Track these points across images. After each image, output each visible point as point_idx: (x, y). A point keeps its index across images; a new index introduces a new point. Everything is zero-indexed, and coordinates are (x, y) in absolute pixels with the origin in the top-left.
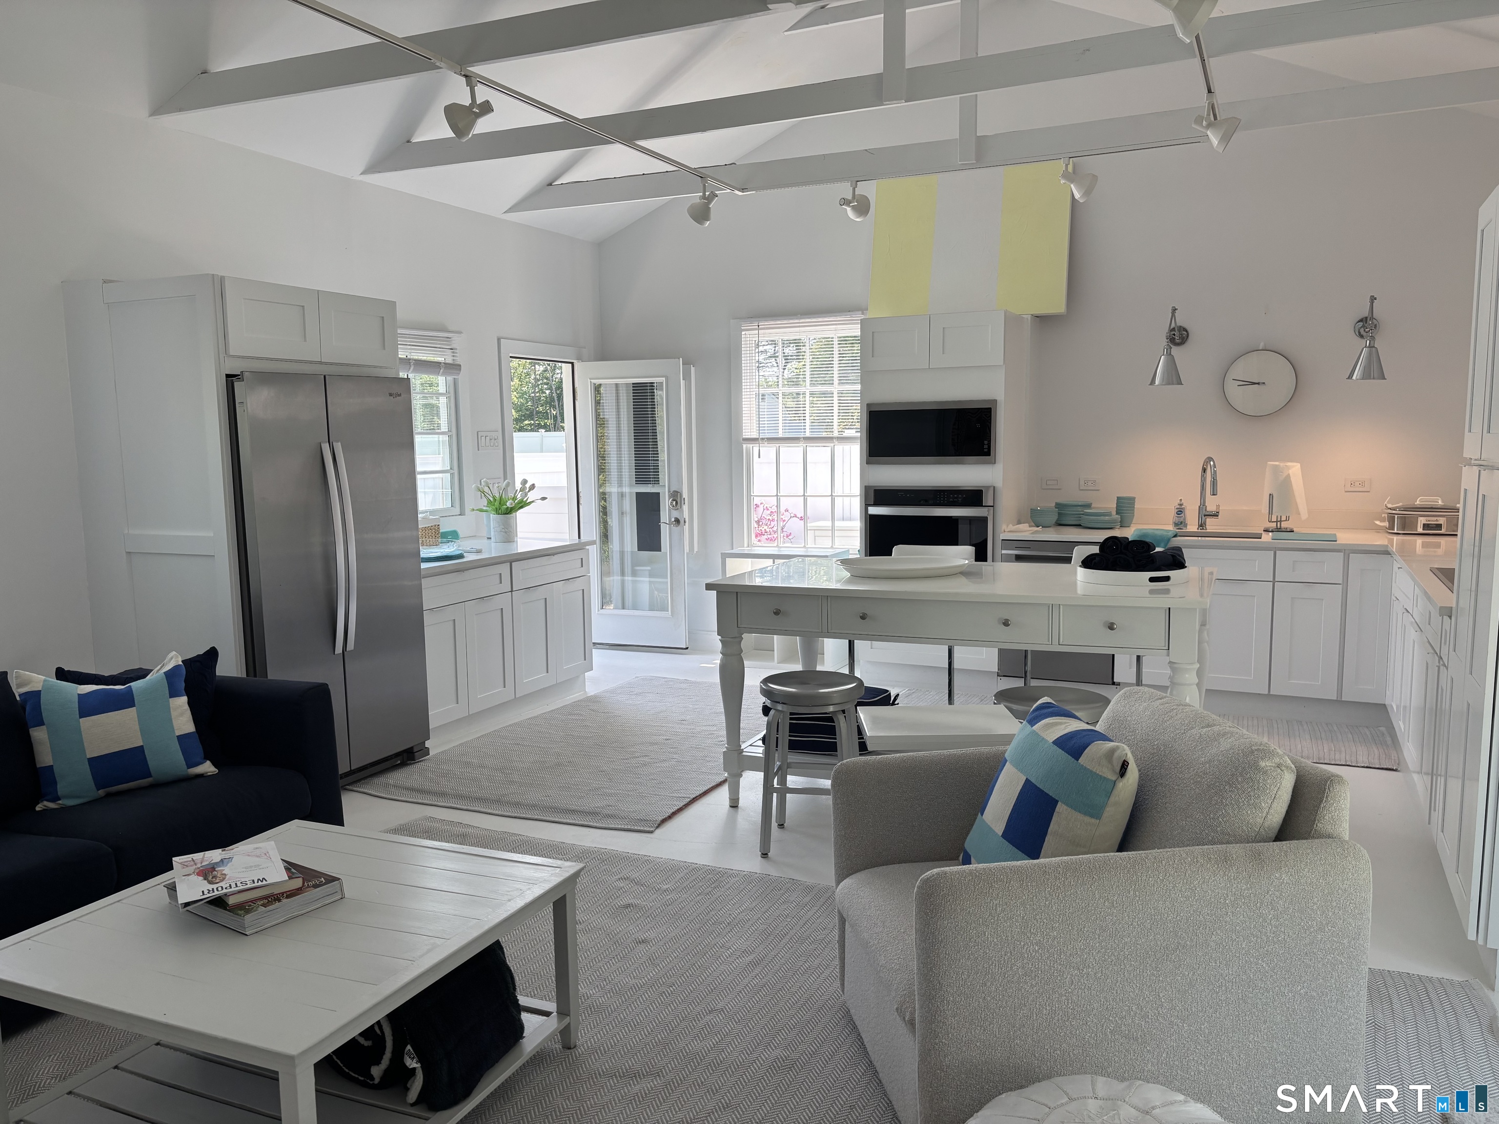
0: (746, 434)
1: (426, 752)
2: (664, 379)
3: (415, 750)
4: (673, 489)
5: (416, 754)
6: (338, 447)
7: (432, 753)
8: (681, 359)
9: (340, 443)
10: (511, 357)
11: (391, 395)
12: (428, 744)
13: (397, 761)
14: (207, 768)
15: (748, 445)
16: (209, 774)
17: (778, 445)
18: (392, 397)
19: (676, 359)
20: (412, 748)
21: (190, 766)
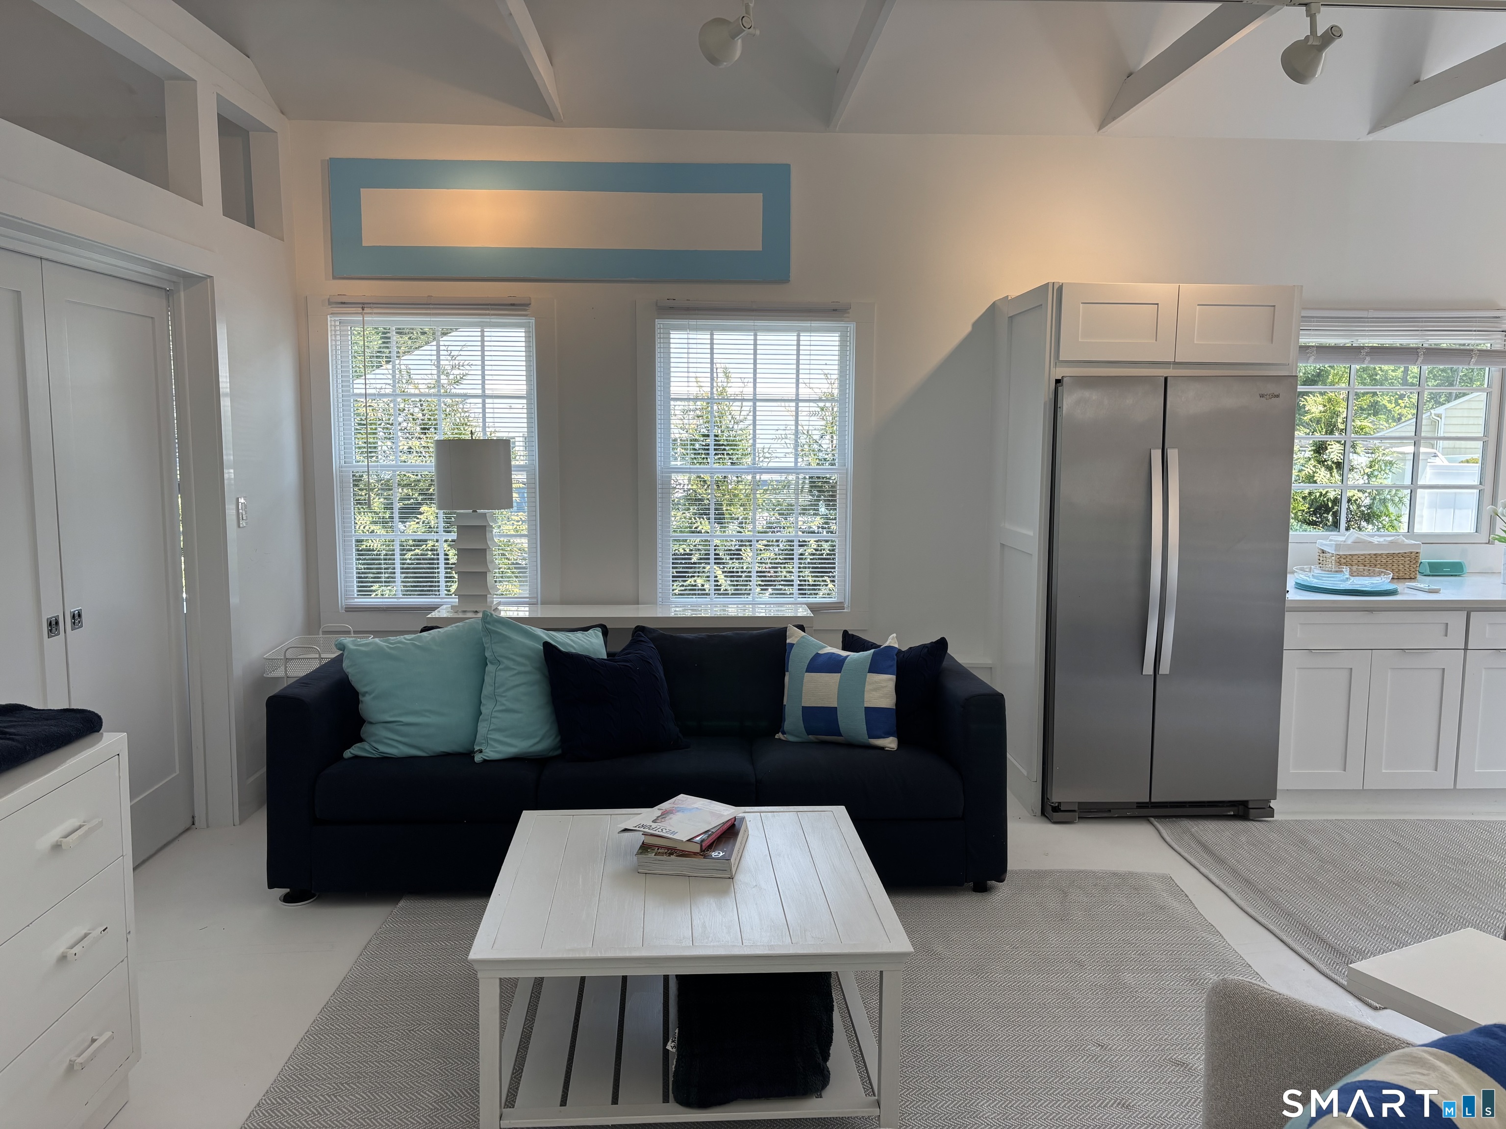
1: (1271, 813)
3: (1251, 806)
5: (1251, 810)
6: (1173, 455)
7: (1277, 817)
9: (1176, 451)
11: (1262, 396)
12: (1273, 804)
13: (1229, 812)
14: (890, 743)
16: (887, 749)
18: (1263, 399)
20: (1247, 802)
21: (871, 736)
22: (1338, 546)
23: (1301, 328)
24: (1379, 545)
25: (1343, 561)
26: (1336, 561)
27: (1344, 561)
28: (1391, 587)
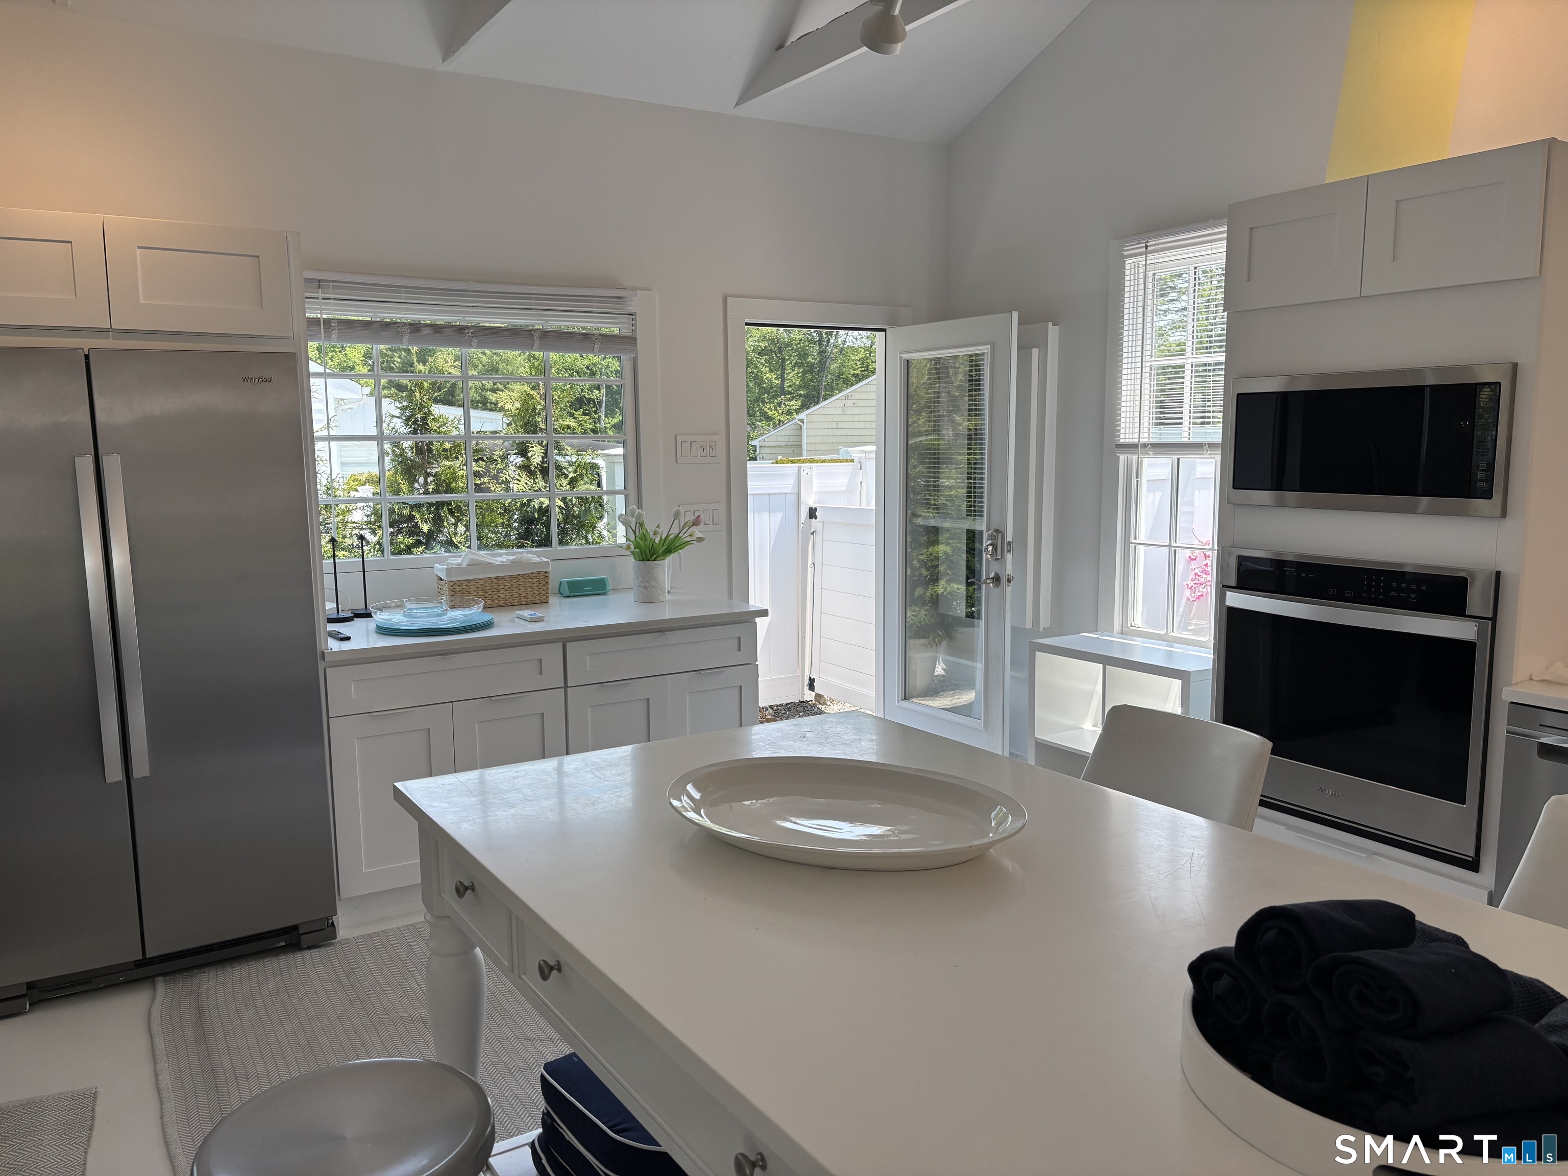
0: (1126, 436)
2: (989, 347)
3: (302, 931)
4: (994, 526)
5: (303, 937)
6: (112, 464)
8: (1015, 315)
9: (116, 457)
10: (747, 324)
13: (279, 943)
15: (1130, 456)
17: (1175, 457)
19: (1006, 314)
20: (297, 925)
22: (449, 571)
23: (307, 294)
24: (502, 566)
25: (458, 588)
26: (449, 589)
27: (460, 588)
28: (486, 617)
